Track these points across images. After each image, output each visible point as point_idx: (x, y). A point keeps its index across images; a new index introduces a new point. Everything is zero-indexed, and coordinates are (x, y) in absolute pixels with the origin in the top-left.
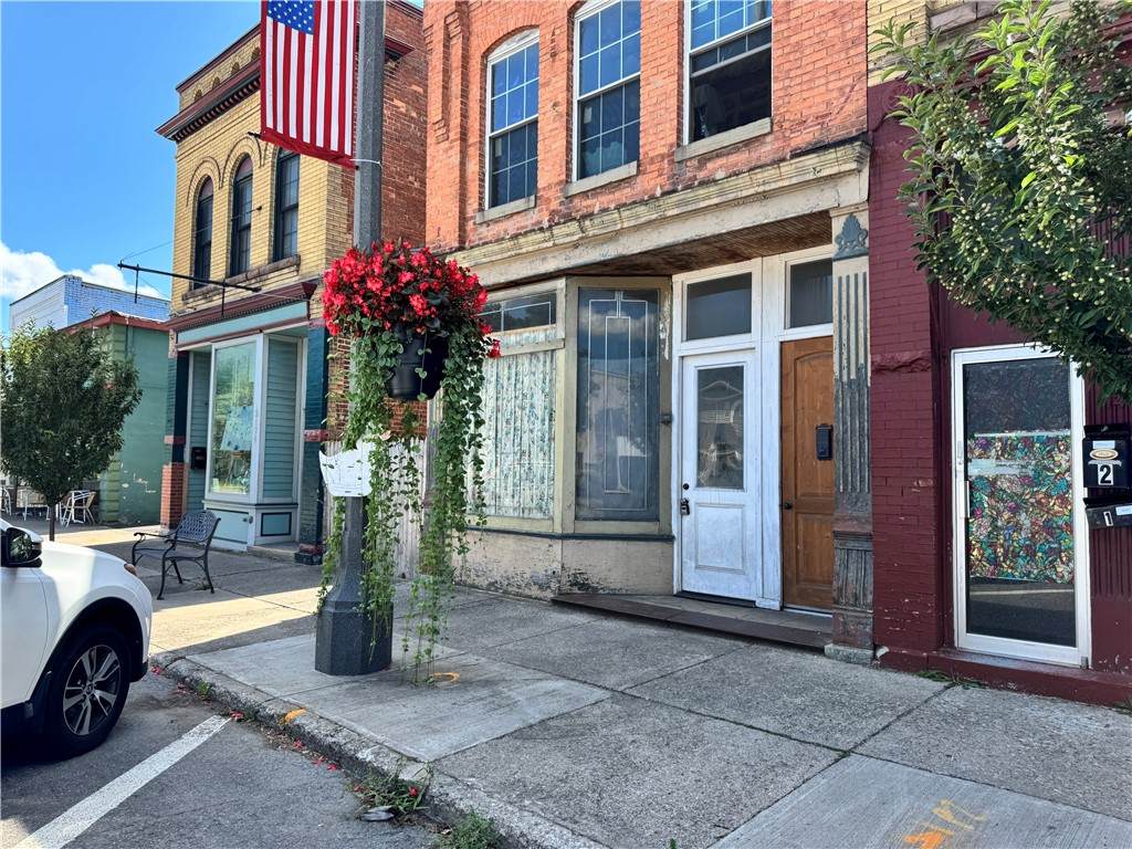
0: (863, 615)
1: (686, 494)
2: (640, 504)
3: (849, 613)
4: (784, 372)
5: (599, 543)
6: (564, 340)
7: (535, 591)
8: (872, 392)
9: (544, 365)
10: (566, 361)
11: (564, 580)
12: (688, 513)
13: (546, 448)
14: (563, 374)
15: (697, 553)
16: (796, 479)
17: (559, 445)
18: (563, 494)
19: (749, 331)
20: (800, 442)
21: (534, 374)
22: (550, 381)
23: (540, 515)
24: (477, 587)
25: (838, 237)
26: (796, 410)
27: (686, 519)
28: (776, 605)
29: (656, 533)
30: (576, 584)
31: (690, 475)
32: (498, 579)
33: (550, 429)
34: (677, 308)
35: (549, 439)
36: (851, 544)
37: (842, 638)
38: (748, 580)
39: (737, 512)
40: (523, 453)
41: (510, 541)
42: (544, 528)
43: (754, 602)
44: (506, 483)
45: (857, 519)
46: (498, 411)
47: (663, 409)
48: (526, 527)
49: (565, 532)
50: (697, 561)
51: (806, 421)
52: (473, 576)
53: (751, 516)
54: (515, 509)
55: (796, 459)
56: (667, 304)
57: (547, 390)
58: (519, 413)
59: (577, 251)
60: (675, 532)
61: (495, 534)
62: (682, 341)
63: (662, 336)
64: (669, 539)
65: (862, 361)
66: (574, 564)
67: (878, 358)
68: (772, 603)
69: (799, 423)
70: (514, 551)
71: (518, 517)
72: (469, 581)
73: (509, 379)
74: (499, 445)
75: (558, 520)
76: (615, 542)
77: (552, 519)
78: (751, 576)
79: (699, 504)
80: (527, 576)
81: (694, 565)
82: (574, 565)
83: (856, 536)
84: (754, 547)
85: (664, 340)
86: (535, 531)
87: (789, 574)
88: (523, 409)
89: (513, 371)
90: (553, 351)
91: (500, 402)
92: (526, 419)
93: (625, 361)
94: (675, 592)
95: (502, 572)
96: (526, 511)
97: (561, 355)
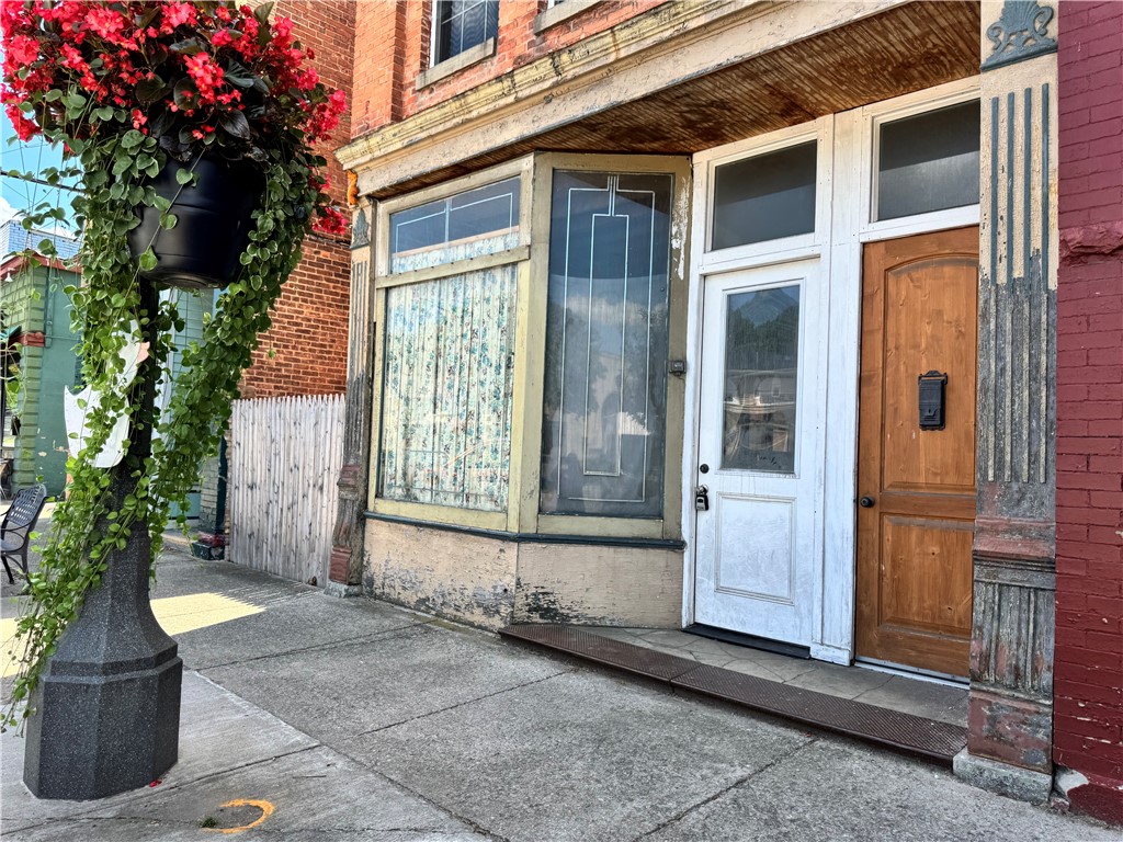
0: (1032, 708)
1: (704, 480)
2: (635, 492)
3: (1004, 702)
4: (868, 290)
5: (572, 549)
6: (529, 246)
7: (478, 617)
8: (1061, 300)
9: (502, 288)
10: (532, 279)
11: (520, 602)
12: (707, 508)
13: (501, 408)
14: (527, 299)
15: (718, 567)
16: (882, 458)
17: (518, 403)
18: (522, 476)
19: (812, 230)
20: (890, 401)
21: (488, 300)
22: (509, 309)
23: (489, 506)
24: (402, 605)
25: (994, 28)
26: (885, 350)
27: (703, 516)
28: (844, 658)
29: (659, 536)
30: (537, 609)
31: (711, 453)
32: (431, 595)
33: (507, 380)
34: (698, 202)
35: (506, 395)
36: (1006, 576)
37: (988, 744)
38: (798, 613)
39: (784, 509)
40: (469, 415)
41: (448, 540)
42: (494, 523)
43: (808, 649)
44: (446, 457)
45: (1021, 530)
46: (438, 355)
47: (673, 353)
48: (471, 521)
49: (523, 531)
50: (717, 580)
51: (902, 368)
52: (399, 589)
53: (807, 516)
54: (456, 496)
55: (883, 426)
56: (684, 196)
57: (505, 324)
58: (466, 357)
59: (550, 108)
60: (686, 535)
61: (428, 530)
62: (705, 252)
63: (675, 244)
64: (677, 545)
65: (1037, 243)
66: (533, 580)
67: (1076, 235)
68: (838, 653)
69: (890, 370)
70: (452, 556)
71: (461, 507)
72: (394, 596)
73: (454, 310)
74: (439, 404)
75: (513, 514)
76: (597, 548)
77: (505, 511)
78: (804, 610)
79: (722, 495)
80: (469, 592)
81: (713, 586)
82: (535, 581)
83: (1019, 562)
84: (809, 564)
85: (678, 250)
86: (483, 527)
87: (866, 609)
88: (472, 351)
89: (460, 299)
90: (514, 264)
91: (441, 343)
92: (475, 366)
93: (618, 281)
94: (684, 626)
95: (437, 586)
96: (472, 499)
97: (524, 270)
